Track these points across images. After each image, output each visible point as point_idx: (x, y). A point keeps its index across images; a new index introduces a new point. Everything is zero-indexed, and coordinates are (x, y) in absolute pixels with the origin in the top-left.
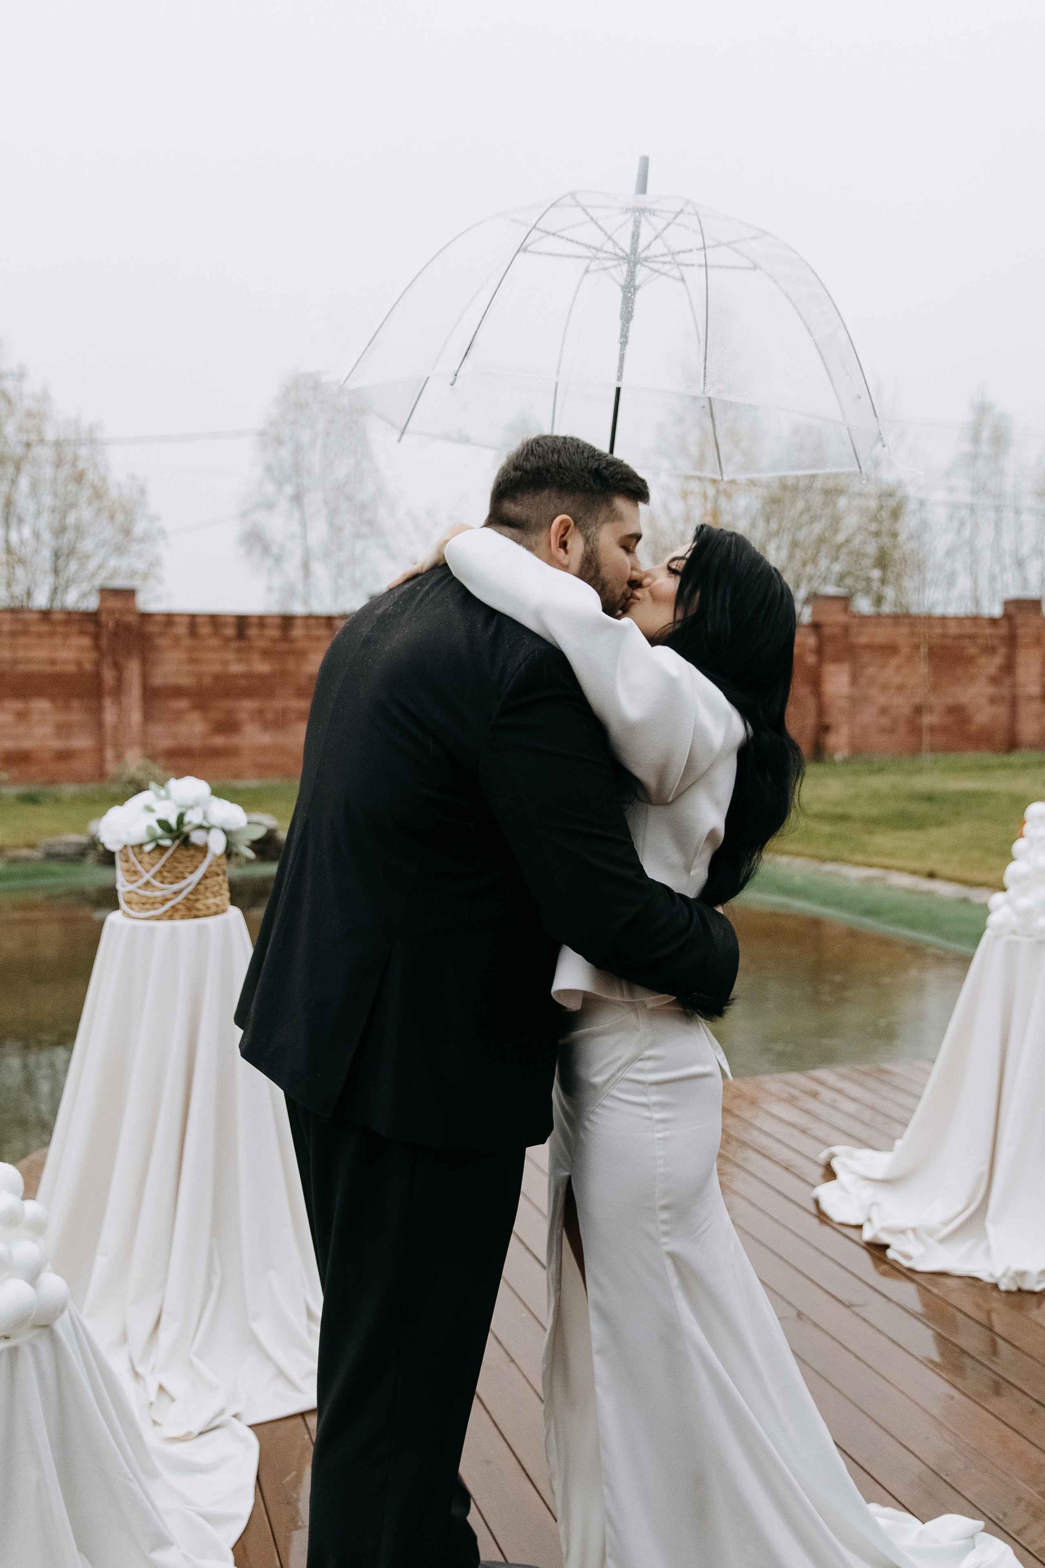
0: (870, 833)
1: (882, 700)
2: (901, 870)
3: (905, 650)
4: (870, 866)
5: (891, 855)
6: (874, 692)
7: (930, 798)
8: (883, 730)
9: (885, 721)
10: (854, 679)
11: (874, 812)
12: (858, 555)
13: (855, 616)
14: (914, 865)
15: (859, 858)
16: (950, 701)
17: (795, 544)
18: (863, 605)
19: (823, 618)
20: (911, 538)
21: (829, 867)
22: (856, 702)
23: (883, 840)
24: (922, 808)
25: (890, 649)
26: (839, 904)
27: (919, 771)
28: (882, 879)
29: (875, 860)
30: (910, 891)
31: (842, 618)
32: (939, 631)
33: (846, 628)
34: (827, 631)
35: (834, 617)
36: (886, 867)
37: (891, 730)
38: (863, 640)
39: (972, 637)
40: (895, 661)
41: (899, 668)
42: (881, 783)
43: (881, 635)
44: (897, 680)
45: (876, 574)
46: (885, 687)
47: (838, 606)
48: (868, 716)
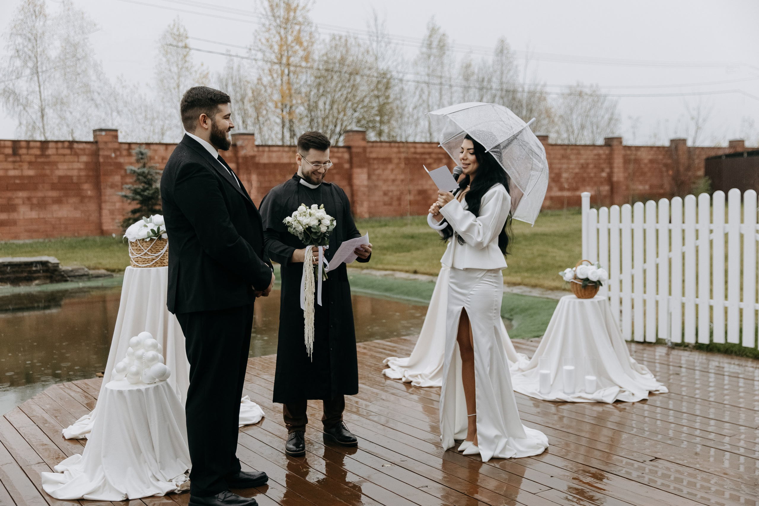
0: (384, 254)
1: (385, 188)
2: (401, 271)
3: (396, 161)
4: (386, 270)
5: (395, 264)
6: (380, 183)
7: (412, 237)
8: (385, 204)
9: (386, 199)
10: (369, 177)
11: (385, 244)
12: (368, 108)
13: (369, 142)
14: (407, 268)
15: (380, 266)
16: (420, 188)
17: (333, 102)
18: (372, 136)
19: (351, 144)
20: (396, 99)
21: (365, 271)
22: (371, 188)
23: (391, 258)
24: (409, 241)
25: (388, 160)
26: (372, 287)
27: (406, 225)
28: (392, 275)
29: (388, 267)
30: (406, 280)
31: (363, 144)
32: (412, 150)
33: (364, 148)
34: (354, 150)
35: (357, 142)
36: (393, 270)
37: (390, 204)
38: (374, 155)
39: (429, 153)
40: (390, 166)
41: (392, 170)
42: (387, 231)
43: (383, 152)
44: (392, 177)
45: (378, 118)
46: (385, 181)
47: (360, 136)
48: (378, 196)
